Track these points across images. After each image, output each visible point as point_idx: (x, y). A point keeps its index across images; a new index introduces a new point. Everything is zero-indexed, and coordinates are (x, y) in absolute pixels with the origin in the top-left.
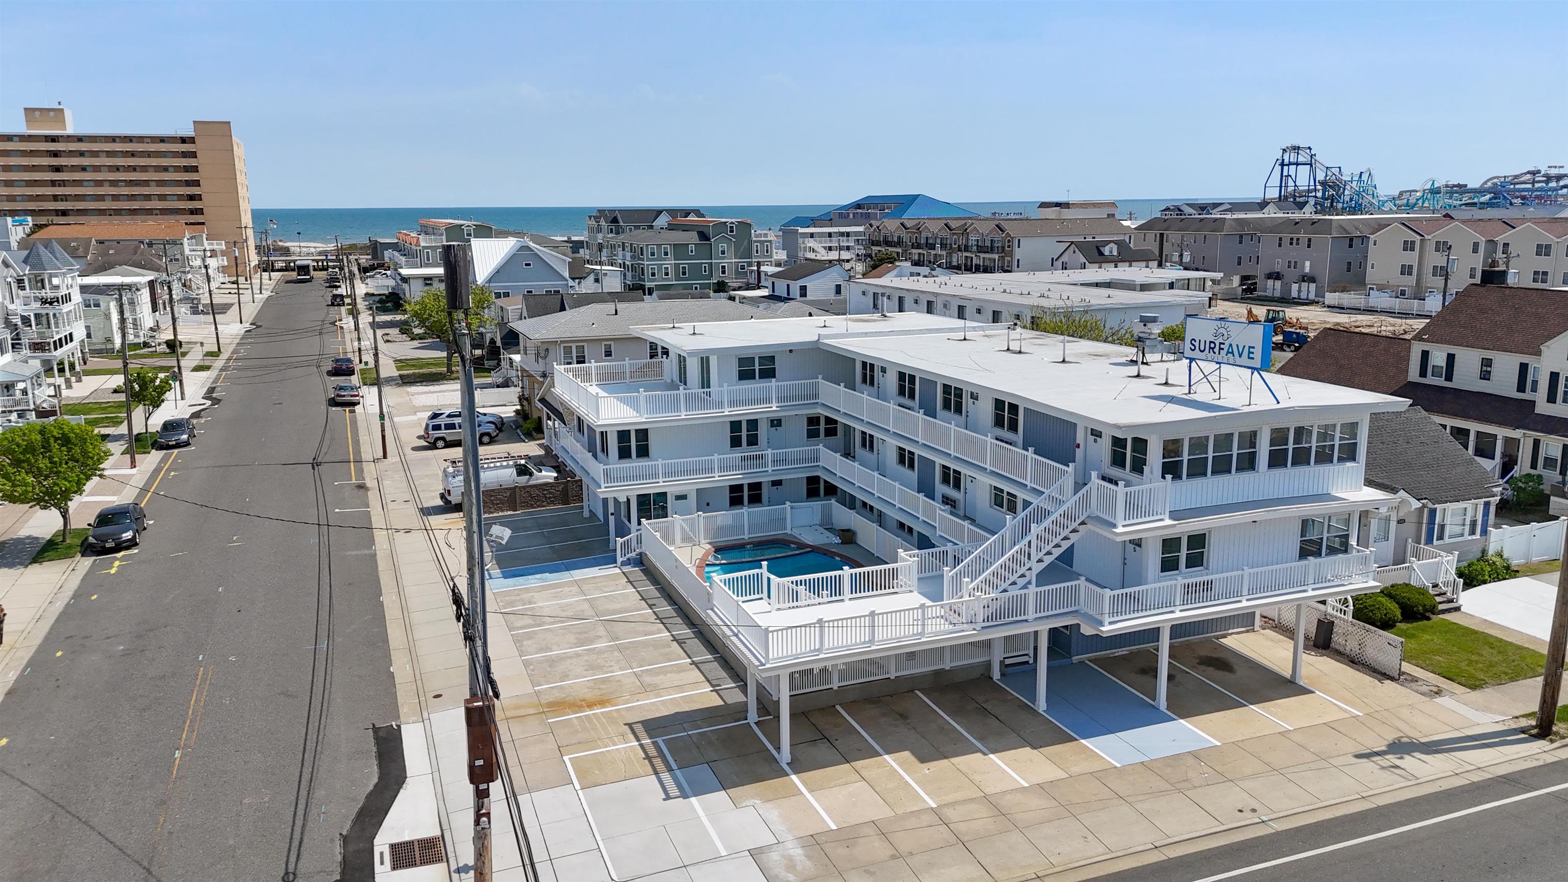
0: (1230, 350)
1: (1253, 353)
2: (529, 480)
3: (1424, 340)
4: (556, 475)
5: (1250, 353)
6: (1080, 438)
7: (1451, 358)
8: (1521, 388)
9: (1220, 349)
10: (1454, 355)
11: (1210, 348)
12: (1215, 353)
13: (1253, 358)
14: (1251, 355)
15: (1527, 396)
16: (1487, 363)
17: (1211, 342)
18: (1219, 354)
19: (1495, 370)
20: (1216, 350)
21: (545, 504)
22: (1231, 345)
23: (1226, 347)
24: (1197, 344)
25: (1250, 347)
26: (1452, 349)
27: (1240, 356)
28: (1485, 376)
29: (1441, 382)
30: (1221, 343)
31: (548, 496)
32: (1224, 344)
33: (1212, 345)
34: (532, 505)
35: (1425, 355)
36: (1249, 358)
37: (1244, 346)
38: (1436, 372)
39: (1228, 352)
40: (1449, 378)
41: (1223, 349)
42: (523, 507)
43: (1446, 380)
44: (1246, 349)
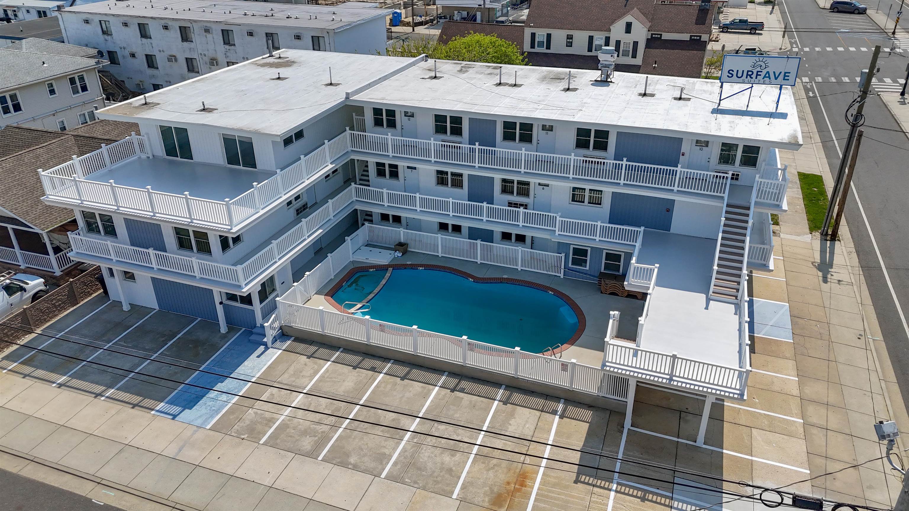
0: (767, 75)
1: (788, 76)
3: (531, 27)
5: (785, 76)
6: (685, 148)
7: (549, 36)
8: (590, 50)
9: (757, 75)
10: (551, 34)
11: (747, 75)
12: (752, 78)
13: (788, 80)
14: (786, 78)
15: (593, 53)
16: (570, 37)
17: (748, 71)
18: (756, 78)
19: (575, 41)
20: (754, 76)
21: (56, 313)
22: (768, 72)
23: (763, 74)
24: (735, 73)
25: (785, 73)
26: (549, 31)
27: (776, 79)
28: (569, 44)
29: (544, 50)
30: (758, 72)
31: (57, 304)
32: (761, 72)
33: (750, 73)
34: (45, 319)
35: (533, 35)
36: (784, 79)
37: (781, 72)
38: (541, 44)
39: (765, 77)
40: (548, 47)
41: (760, 75)
42: (37, 326)
43: (547, 49)
44: (782, 74)
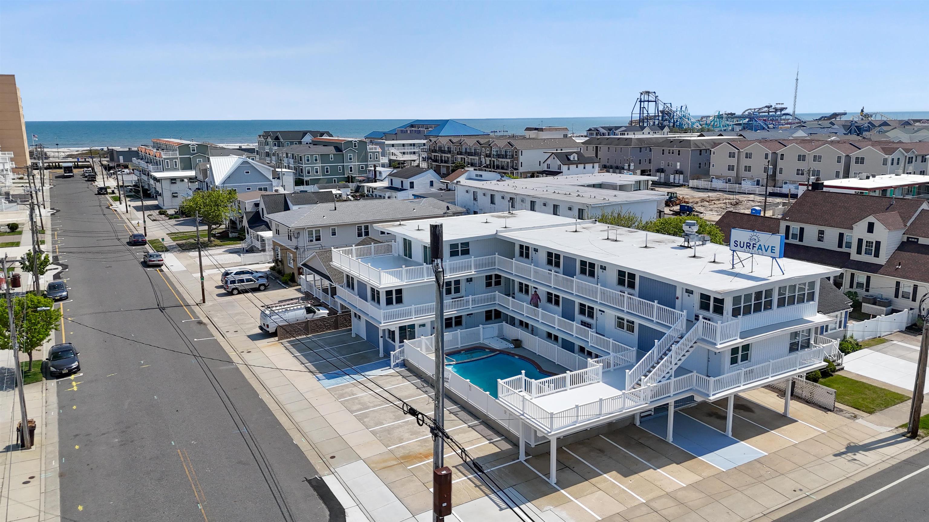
0: (760, 248)
1: (774, 250)
2: (313, 316)
3: (787, 220)
4: (328, 312)
5: (772, 250)
6: (679, 293)
7: (802, 230)
8: (840, 245)
9: (753, 247)
10: (803, 228)
11: (747, 246)
12: (750, 249)
13: (774, 253)
14: (773, 251)
15: (844, 249)
16: (821, 232)
17: (747, 243)
18: (753, 249)
19: (826, 236)
20: (751, 247)
21: (325, 329)
22: (760, 245)
23: (757, 246)
24: (738, 244)
25: (772, 247)
26: (803, 225)
27: (766, 251)
28: (820, 239)
29: (796, 242)
30: (753, 244)
31: (326, 325)
32: (756, 244)
33: (748, 245)
34: (317, 331)
35: (788, 228)
36: (772, 252)
37: (769, 246)
38: (794, 236)
39: (758, 249)
40: (801, 240)
41: (755, 247)
42: (312, 333)
43: (799, 241)
44: (770, 248)
